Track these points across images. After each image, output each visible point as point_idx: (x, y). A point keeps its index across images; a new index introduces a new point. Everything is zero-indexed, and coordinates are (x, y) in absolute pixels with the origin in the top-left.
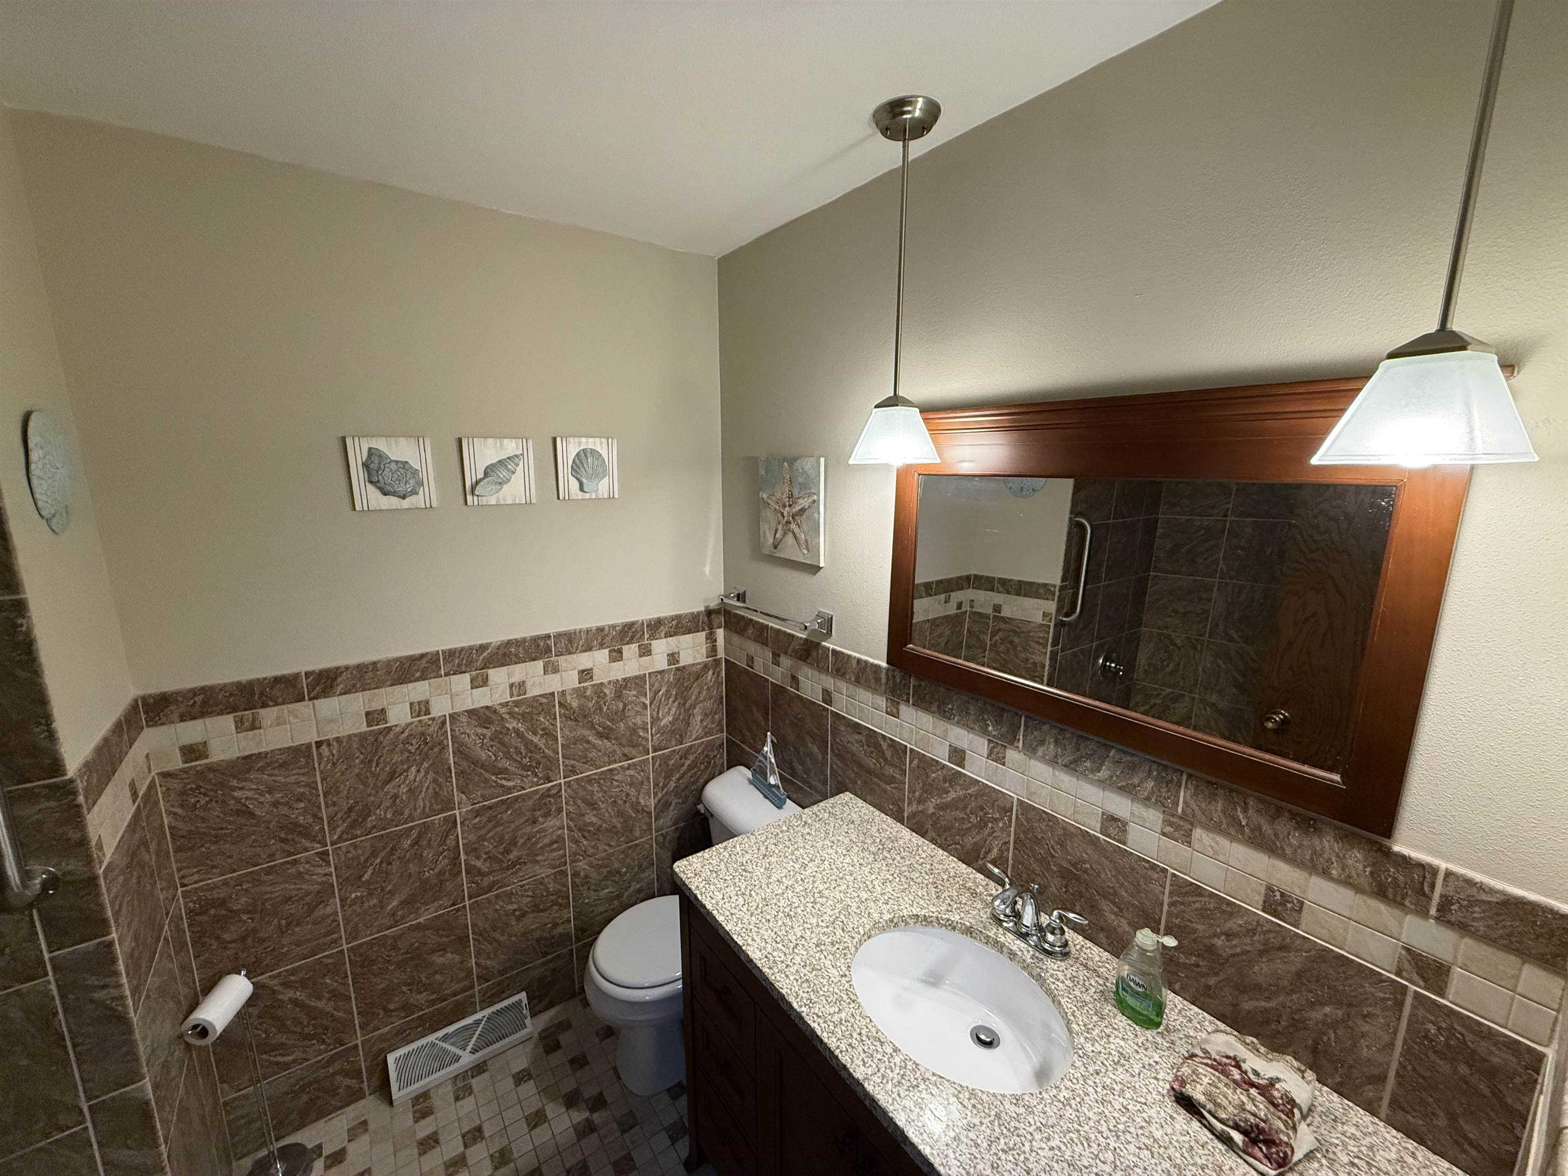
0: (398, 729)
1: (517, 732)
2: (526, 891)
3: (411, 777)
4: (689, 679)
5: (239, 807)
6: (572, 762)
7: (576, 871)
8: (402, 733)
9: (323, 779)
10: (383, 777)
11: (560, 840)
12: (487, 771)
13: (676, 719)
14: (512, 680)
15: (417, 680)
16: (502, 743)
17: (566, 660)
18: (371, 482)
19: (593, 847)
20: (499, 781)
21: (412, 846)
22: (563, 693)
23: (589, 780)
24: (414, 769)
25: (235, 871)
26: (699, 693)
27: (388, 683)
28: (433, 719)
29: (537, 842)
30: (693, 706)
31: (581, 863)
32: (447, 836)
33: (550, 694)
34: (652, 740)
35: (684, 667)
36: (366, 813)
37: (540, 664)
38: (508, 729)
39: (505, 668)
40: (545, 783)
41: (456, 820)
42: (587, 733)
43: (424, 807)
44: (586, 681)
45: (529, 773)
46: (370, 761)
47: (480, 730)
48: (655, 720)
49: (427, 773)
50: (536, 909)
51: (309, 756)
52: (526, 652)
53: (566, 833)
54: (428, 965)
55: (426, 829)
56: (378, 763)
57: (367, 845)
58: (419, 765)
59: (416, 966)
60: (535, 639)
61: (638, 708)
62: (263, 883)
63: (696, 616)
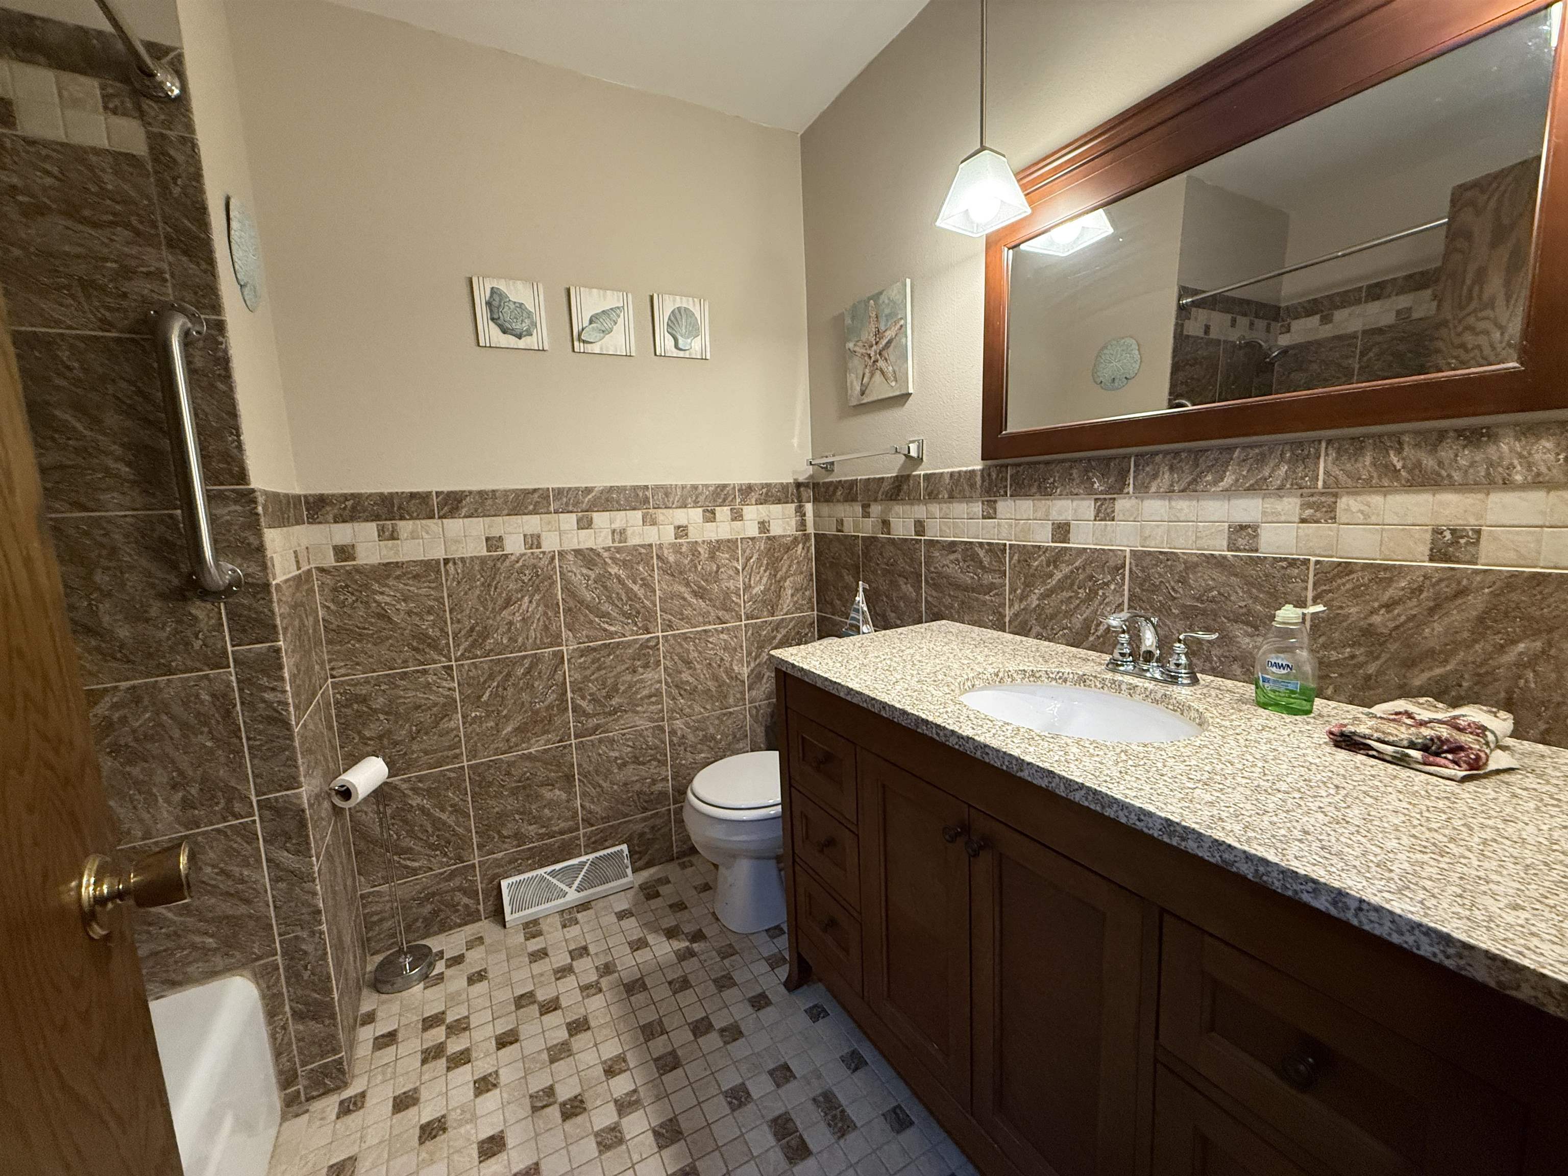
0: (513, 558)
1: (618, 577)
2: (627, 740)
3: (524, 607)
4: (779, 551)
5: (379, 610)
6: (669, 617)
7: (673, 729)
8: (517, 562)
9: (449, 596)
10: (500, 602)
11: (658, 693)
12: (591, 612)
13: (766, 590)
14: (613, 526)
15: (530, 513)
16: (605, 587)
17: (663, 514)
18: (493, 319)
19: (689, 707)
20: (602, 624)
21: (524, 674)
22: (660, 546)
23: (685, 637)
24: (526, 599)
25: (374, 671)
26: (790, 566)
27: (505, 512)
28: (544, 553)
29: (636, 693)
30: (784, 579)
31: (677, 722)
32: (555, 671)
33: (648, 545)
34: (744, 608)
35: (774, 537)
36: (485, 635)
37: (639, 514)
38: (610, 574)
39: (608, 513)
40: (644, 634)
41: (563, 657)
42: (683, 589)
43: (536, 638)
44: (681, 537)
45: (630, 621)
46: (489, 585)
47: (585, 571)
48: (747, 587)
49: (538, 605)
50: (636, 760)
51: (438, 571)
52: (626, 499)
53: (664, 687)
54: (538, 797)
55: (537, 659)
56: (496, 588)
57: (486, 667)
58: (532, 596)
59: (528, 796)
60: (635, 488)
61: (731, 572)
62: (398, 686)
63: (785, 486)
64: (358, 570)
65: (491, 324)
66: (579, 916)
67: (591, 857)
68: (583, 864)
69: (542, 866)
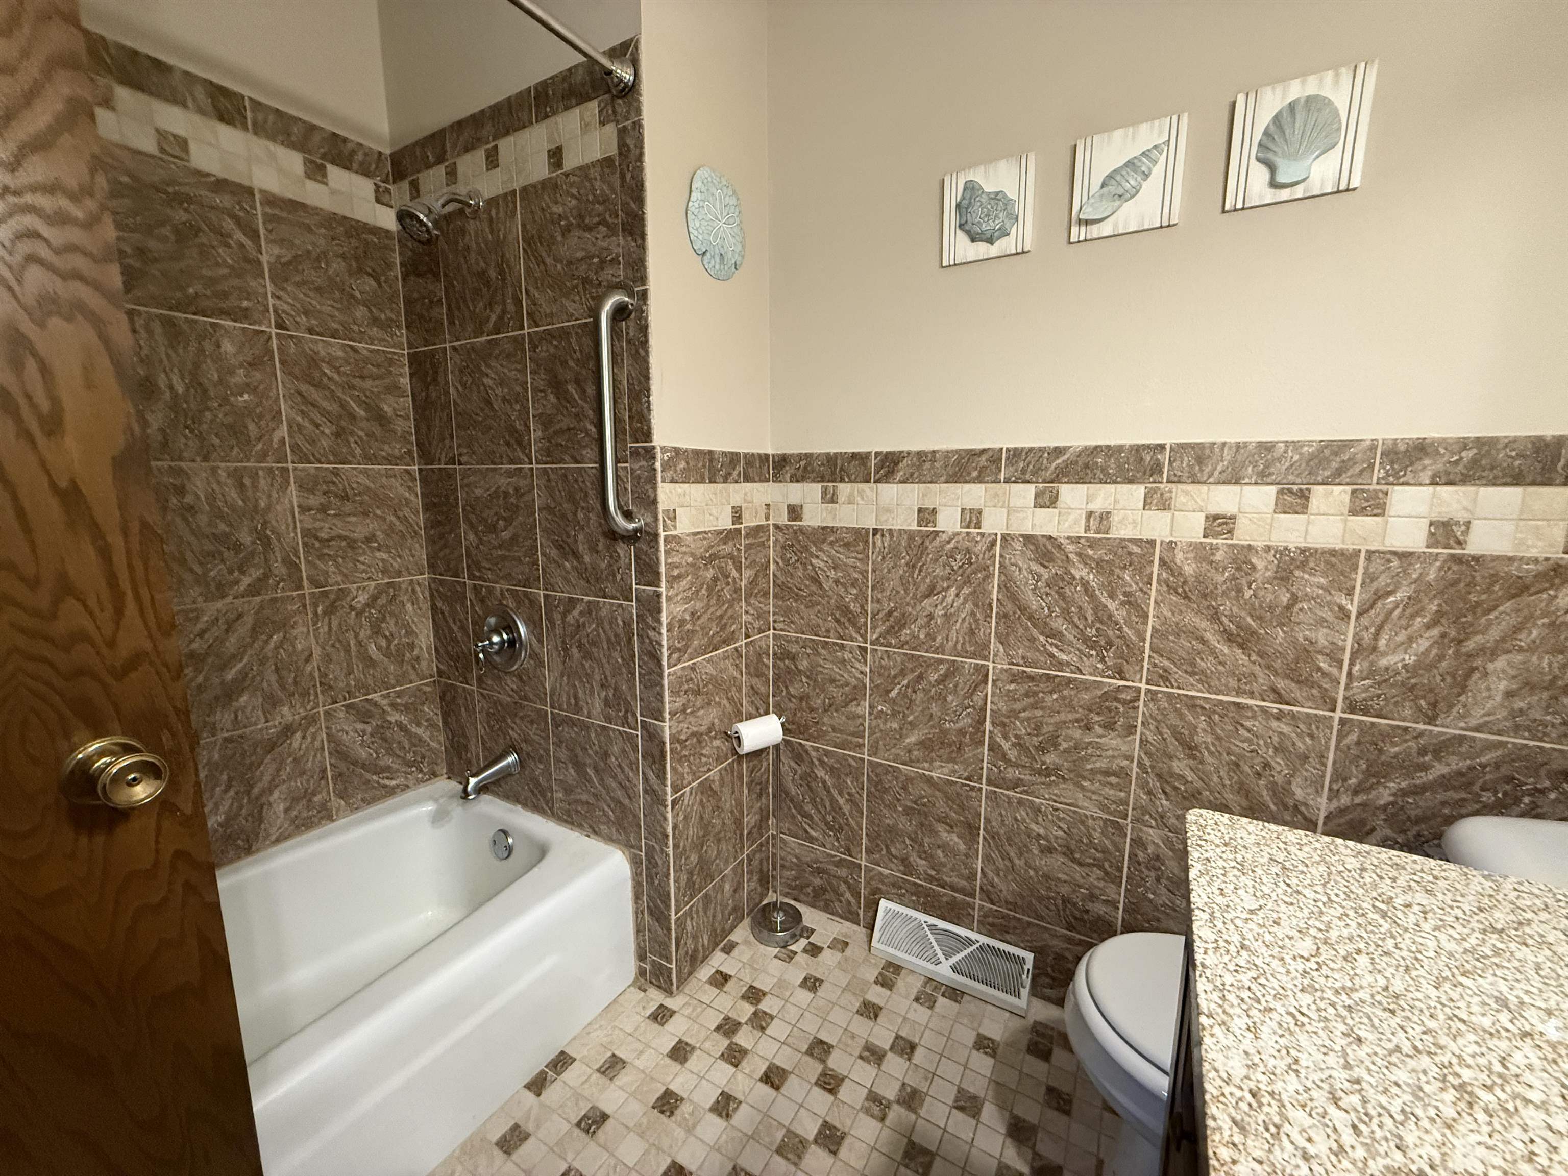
0: (944, 537)
1: (1085, 585)
2: (1060, 819)
3: (949, 600)
4: (1488, 590)
5: (814, 574)
6: (1167, 663)
7: (1141, 838)
8: (949, 542)
9: (874, 571)
10: (923, 588)
11: (1122, 773)
12: (1035, 626)
13: (1423, 665)
14: (1092, 507)
15: (973, 481)
16: (1062, 595)
17: (1187, 493)
18: (961, 226)
20: (1048, 646)
21: (939, 682)
22: (1171, 546)
24: (953, 591)
27: (943, 479)
28: (982, 535)
29: (1086, 759)
30: (1490, 652)
31: (1150, 831)
32: (975, 690)
33: (1148, 542)
34: (1347, 688)
35: (1476, 559)
36: (902, 623)
37: (1139, 491)
38: (1074, 578)
39: (1085, 486)
40: (1114, 678)
41: (987, 675)
42: (1204, 624)
43: (957, 642)
44: (1217, 535)
45: (1093, 652)
46: (914, 566)
47: (1035, 567)
48: (1365, 650)
49: (965, 601)
50: (1068, 852)
51: (867, 542)
52: (1120, 468)
53: (1135, 769)
54: (934, 832)
55: (954, 670)
56: (920, 571)
57: (899, 659)
58: (960, 589)
59: (922, 825)
60: (1138, 449)
61: (1326, 614)
62: (819, 654)
63: (1547, 445)
64: (801, 530)
65: (961, 235)
66: (942, 1001)
67: (984, 940)
68: (970, 942)
69: (926, 912)
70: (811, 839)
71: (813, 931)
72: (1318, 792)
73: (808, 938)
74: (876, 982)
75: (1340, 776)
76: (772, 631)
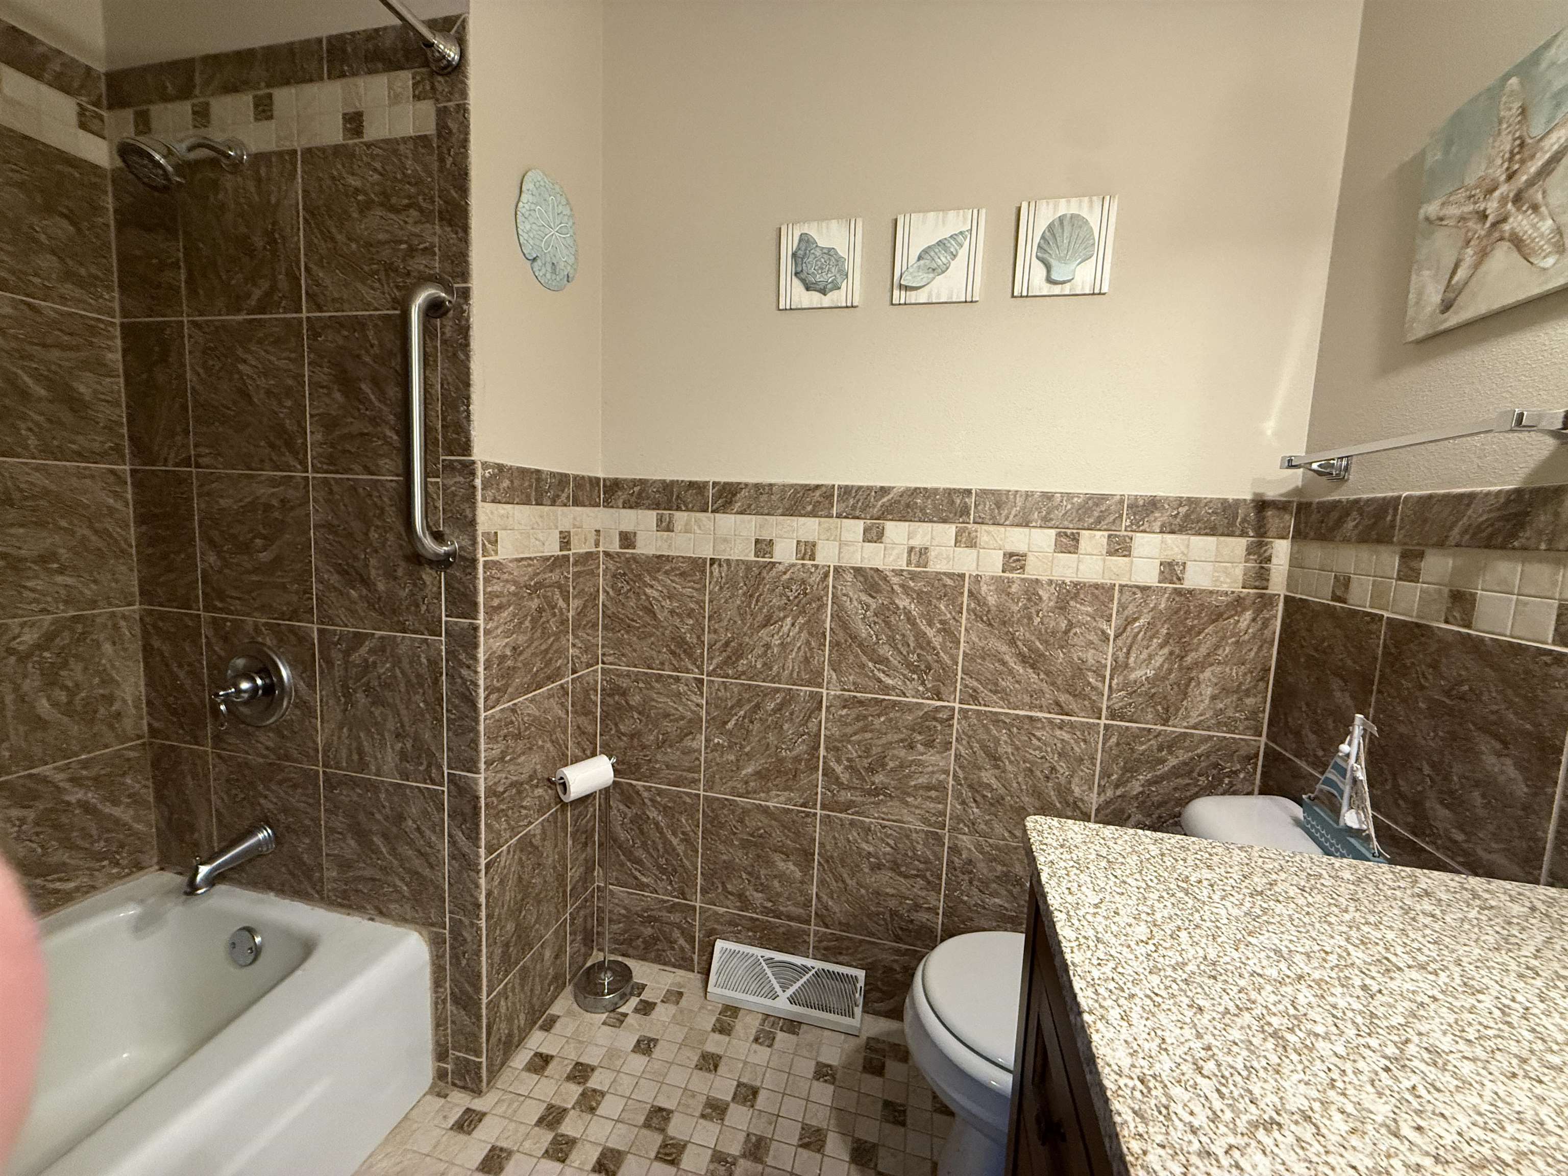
0: (781, 568)
1: (908, 613)
2: (888, 836)
4: (1198, 616)
5: (647, 604)
6: (975, 684)
7: (956, 845)
8: (785, 573)
9: (711, 601)
10: (760, 618)
11: (941, 787)
12: (864, 653)
13: (1158, 679)
14: (912, 543)
15: (808, 515)
16: (887, 624)
17: (988, 532)
18: (796, 274)
19: (987, 823)
20: (876, 672)
21: (775, 711)
22: (977, 579)
23: (996, 720)
24: (789, 620)
26: (1217, 647)
27: (780, 511)
28: (816, 567)
29: (909, 776)
30: (1201, 665)
31: (964, 837)
32: (810, 717)
33: (959, 575)
34: (1109, 698)
35: (1190, 592)
36: (739, 653)
37: (951, 529)
38: (898, 608)
39: (907, 524)
40: (933, 699)
41: (821, 702)
42: (1004, 648)
43: (792, 671)
44: (1013, 570)
45: (915, 676)
46: (751, 596)
47: (864, 597)
48: (1120, 667)
49: (801, 630)
50: (895, 867)
51: (703, 572)
52: (935, 507)
53: (951, 782)
54: (769, 863)
55: (790, 697)
56: (757, 601)
57: (736, 690)
58: (795, 618)
59: (759, 856)
60: (950, 492)
61: (1092, 637)
62: (652, 688)
63: (1230, 506)
64: (634, 558)
65: (796, 281)
66: (780, 1035)
67: (819, 965)
68: (806, 970)
69: (762, 946)
70: (642, 886)
71: (643, 987)
72: (1091, 789)
73: (639, 995)
74: (713, 1031)
75: (1106, 774)
76: (600, 665)
